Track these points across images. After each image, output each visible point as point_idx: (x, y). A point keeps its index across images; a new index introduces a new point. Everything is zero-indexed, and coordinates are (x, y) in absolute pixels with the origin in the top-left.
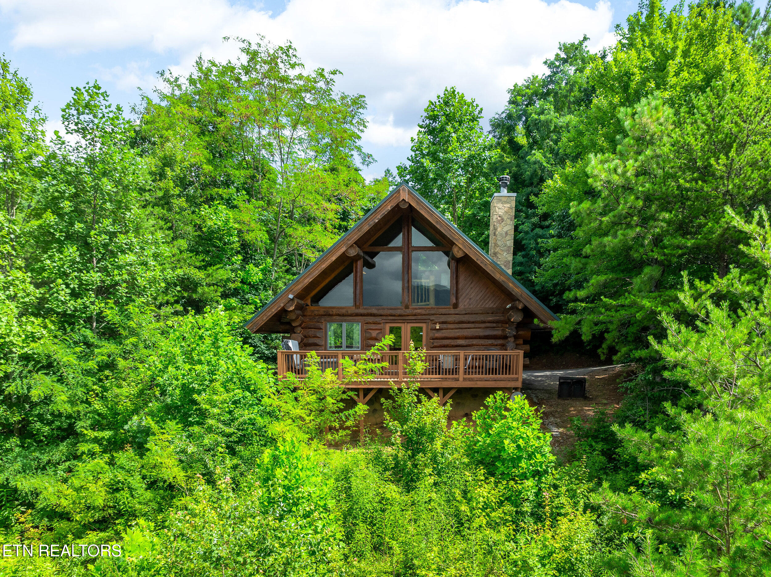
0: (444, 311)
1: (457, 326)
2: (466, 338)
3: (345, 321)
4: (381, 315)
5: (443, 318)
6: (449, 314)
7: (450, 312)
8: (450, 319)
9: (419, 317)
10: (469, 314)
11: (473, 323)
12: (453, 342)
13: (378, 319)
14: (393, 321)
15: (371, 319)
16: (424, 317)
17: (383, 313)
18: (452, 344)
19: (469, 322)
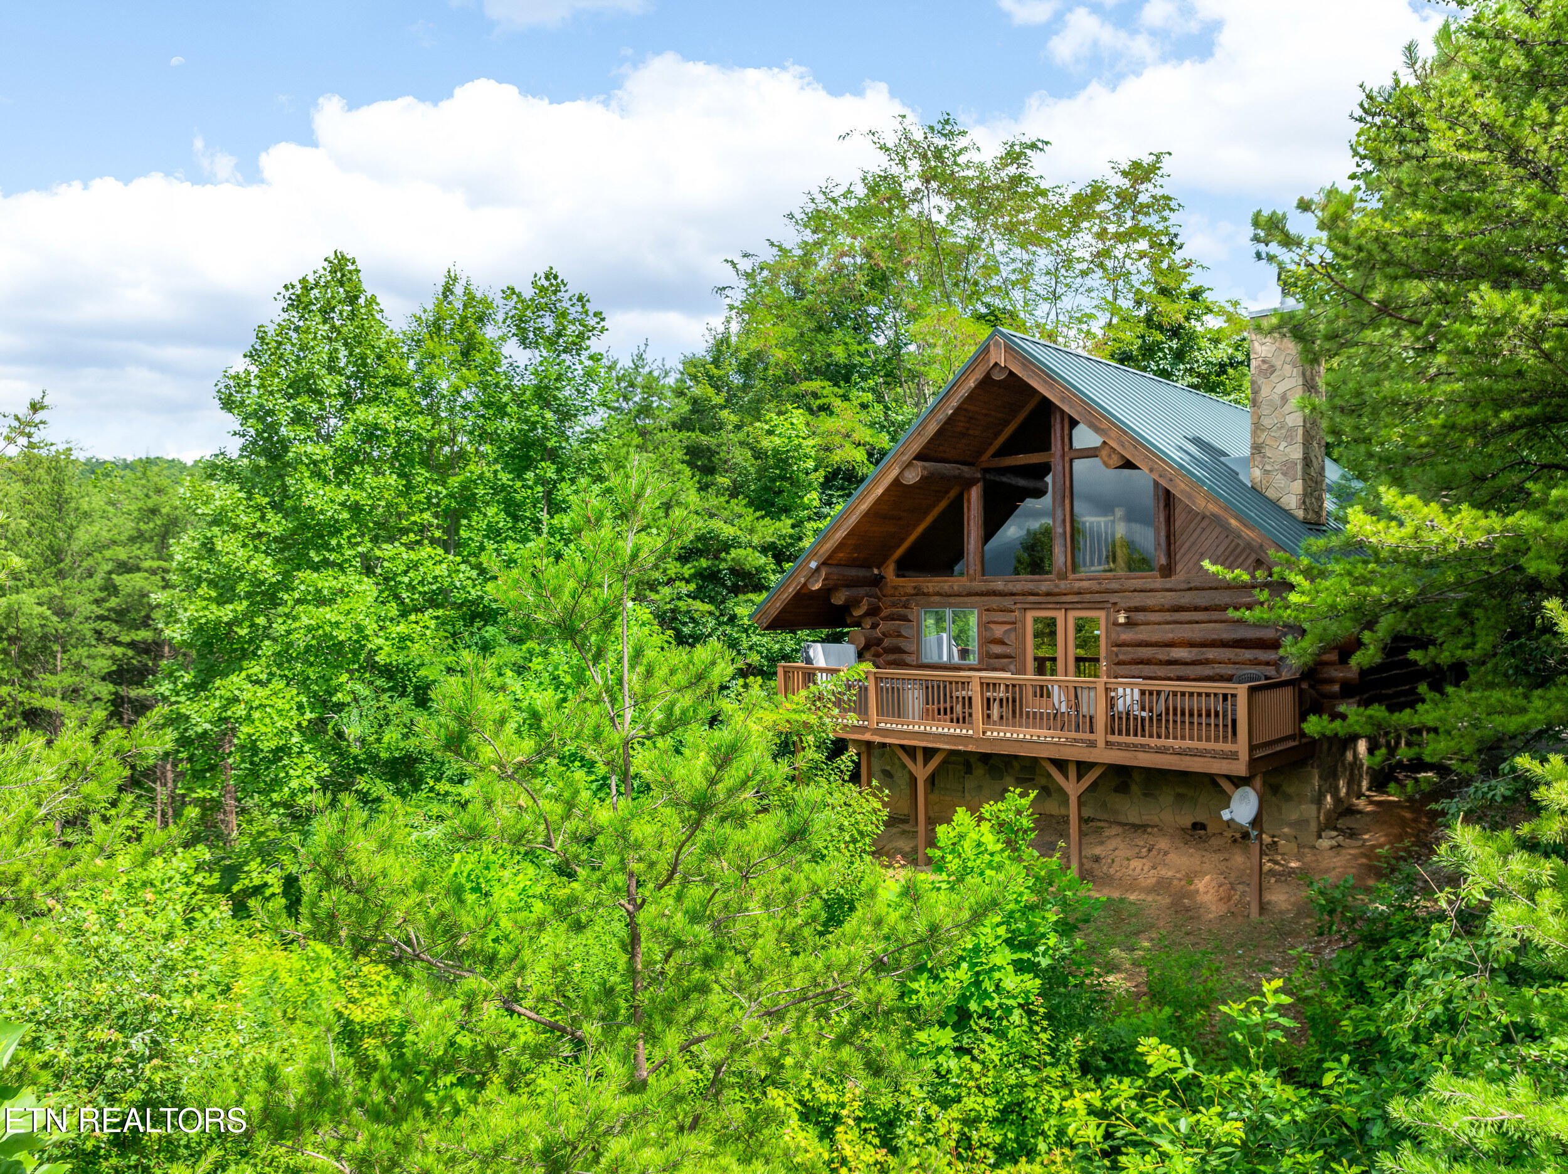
0: (1138, 583)
1: (1168, 616)
2: (1191, 644)
3: (950, 605)
4: (1013, 594)
5: (1137, 600)
6: (1151, 591)
7: (1152, 586)
8: (1151, 600)
9: (1088, 597)
10: (1197, 589)
11: (1206, 609)
12: (1162, 654)
13: (1007, 602)
14: (1037, 606)
15: (995, 602)
16: (1097, 597)
17: (1015, 590)
18: (1160, 657)
19: (1196, 609)
